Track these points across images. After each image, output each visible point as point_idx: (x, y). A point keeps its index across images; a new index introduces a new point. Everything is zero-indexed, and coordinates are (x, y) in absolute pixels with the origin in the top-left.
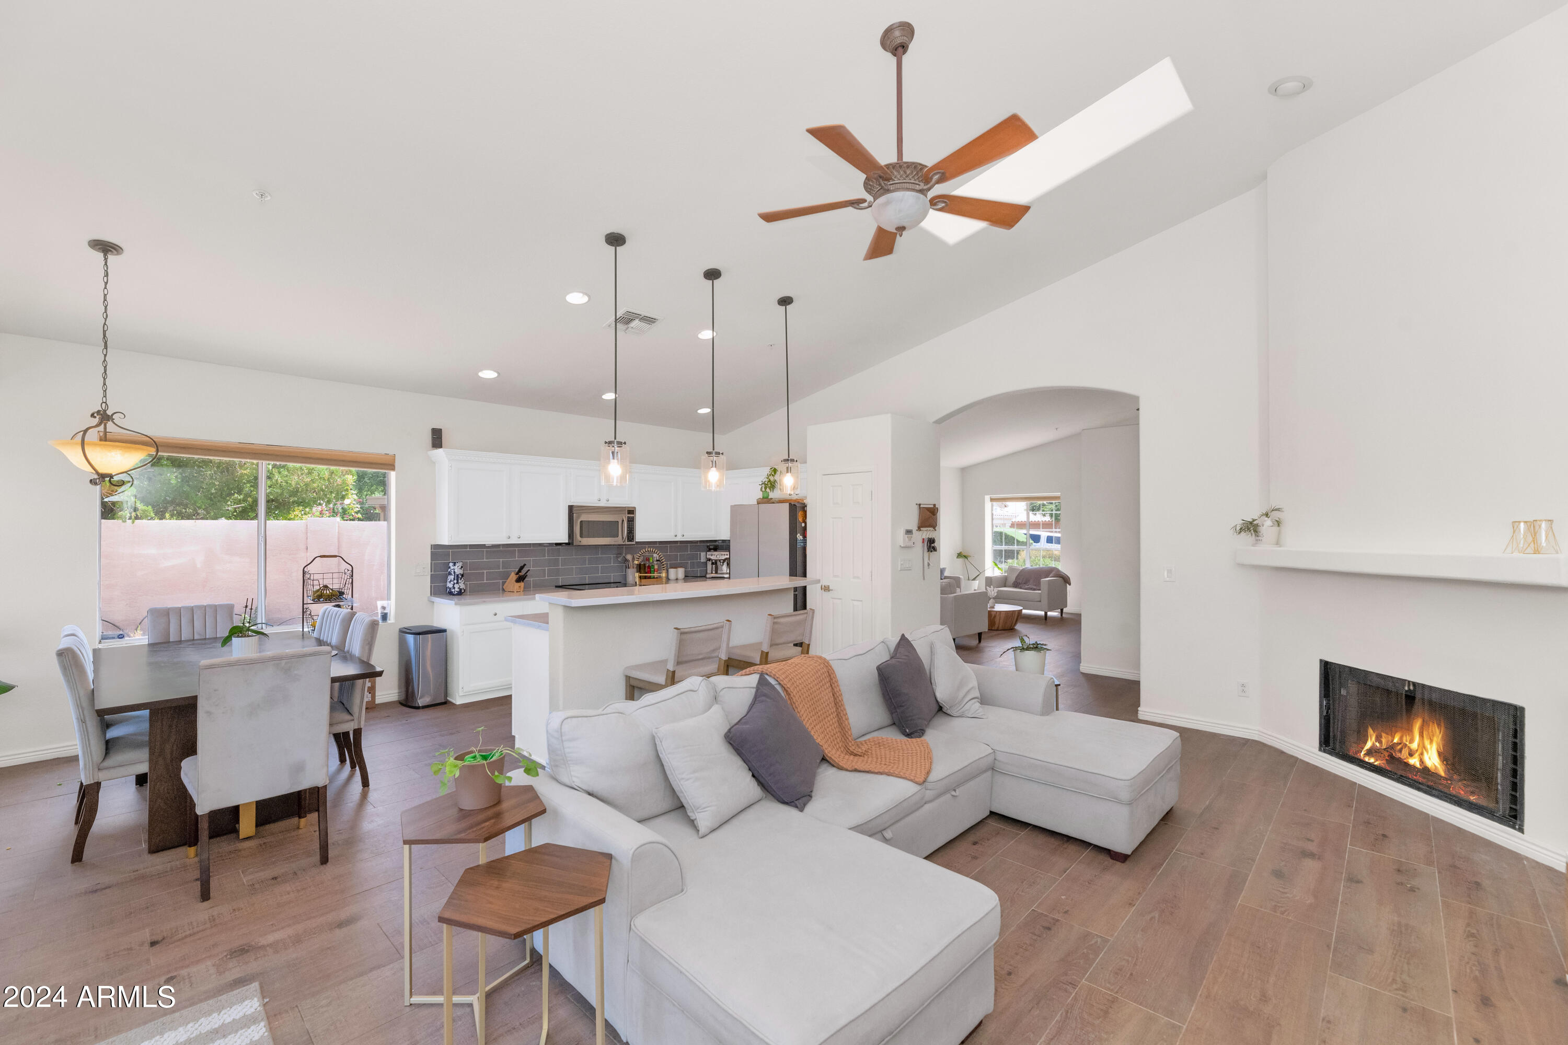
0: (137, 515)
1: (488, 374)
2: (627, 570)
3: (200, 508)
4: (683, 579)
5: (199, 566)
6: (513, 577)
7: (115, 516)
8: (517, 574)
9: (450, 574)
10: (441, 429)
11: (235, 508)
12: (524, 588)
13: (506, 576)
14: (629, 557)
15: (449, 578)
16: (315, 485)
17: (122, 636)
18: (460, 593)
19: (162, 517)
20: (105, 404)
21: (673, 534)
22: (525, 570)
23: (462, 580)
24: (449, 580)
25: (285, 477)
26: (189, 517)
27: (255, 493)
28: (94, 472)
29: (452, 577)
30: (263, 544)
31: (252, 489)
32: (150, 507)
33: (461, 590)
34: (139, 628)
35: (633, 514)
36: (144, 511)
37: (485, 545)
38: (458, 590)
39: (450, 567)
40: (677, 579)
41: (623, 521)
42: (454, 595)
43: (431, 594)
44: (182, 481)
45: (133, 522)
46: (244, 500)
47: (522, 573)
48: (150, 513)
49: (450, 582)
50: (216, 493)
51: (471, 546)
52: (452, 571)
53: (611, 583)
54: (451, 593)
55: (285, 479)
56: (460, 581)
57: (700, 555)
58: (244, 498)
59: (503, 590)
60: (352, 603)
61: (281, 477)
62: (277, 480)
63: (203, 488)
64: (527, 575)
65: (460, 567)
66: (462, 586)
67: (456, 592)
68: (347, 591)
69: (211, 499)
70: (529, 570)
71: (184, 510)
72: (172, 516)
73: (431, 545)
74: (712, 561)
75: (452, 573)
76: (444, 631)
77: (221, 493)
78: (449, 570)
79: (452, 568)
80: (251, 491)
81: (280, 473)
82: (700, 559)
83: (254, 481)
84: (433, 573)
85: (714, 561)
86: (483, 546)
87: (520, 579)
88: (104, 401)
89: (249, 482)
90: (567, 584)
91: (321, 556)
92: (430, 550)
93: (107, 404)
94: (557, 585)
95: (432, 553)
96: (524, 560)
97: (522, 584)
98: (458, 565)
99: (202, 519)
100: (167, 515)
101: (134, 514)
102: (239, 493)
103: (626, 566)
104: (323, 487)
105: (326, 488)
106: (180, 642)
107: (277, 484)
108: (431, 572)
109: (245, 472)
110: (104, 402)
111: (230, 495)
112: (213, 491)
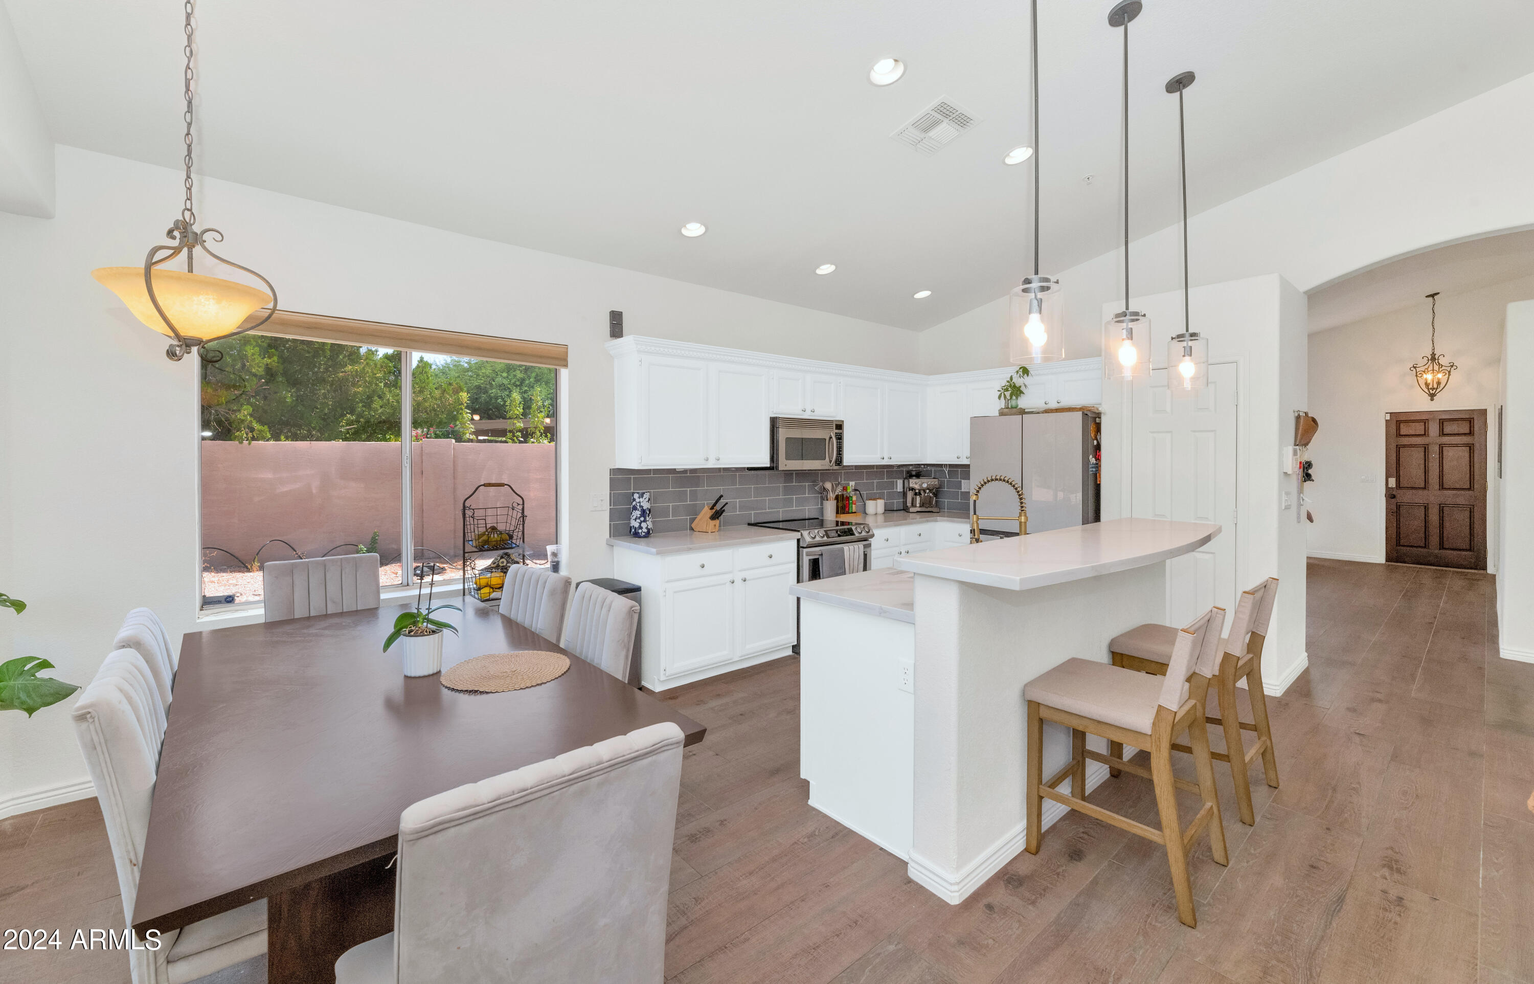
0: (254, 436)
1: (694, 230)
2: (825, 502)
3: (314, 428)
4: (884, 513)
5: (314, 491)
6: (707, 512)
7: (232, 437)
8: (712, 508)
9: (635, 508)
10: (622, 312)
11: (348, 429)
12: (720, 526)
13: (694, 512)
14: (828, 485)
15: (633, 514)
16: (427, 404)
17: (231, 599)
18: (648, 534)
19: (277, 439)
20: (189, 212)
21: (879, 456)
22: (723, 501)
23: (650, 516)
24: (634, 517)
25: (396, 396)
26: (303, 439)
27: (367, 413)
28: (172, 334)
29: (637, 513)
30: (408, 468)
31: (364, 409)
32: (266, 427)
33: (649, 530)
34: (256, 559)
35: (841, 429)
36: (260, 431)
37: (675, 469)
38: (646, 531)
39: (634, 500)
40: (876, 514)
41: (831, 438)
42: (640, 537)
43: (610, 537)
44: (297, 400)
45: (250, 444)
46: (358, 421)
47: (718, 507)
48: (266, 434)
49: (635, 520)
50: (330, 413)
51: (656, 471)
52: (638, 504)
53: (806, 519)
54: (636, 535)
55: (396, 398)
56: (647, 519)
57: (896, 481)
58: (356, 418)
59: (692, 529)
60: (523, 551)
61: (392, 397)
62: (389, 399)
63: (317, 408)
64: (724, 511)
65: (647, 499)
66: (650, 525)
67: (643, 534)
68: (517, 535)
69: (324, 419)
70: (727, 503)
71: (299, 432)
72: (287, 438)
73: (610, 469)
74: (915, 490)
75: (638, 507)
76: (638, 589)
77: (335, 413)
78: (634, 503)
79: (638, 500)
80: (364, 411)
81: (390, 392)
82: (897, 489)
83: (366, 401)
84: (612, 507)
85: (917, 491)
86: (673, 471)
87: (716, 516)
88: (189, 207)
89: (361, 401)
90: (760, 521)
91: (484, 485)
92: (609, 477)
93: (192, 213)
94: (750, 522)
95: (612, 480)
96: (720, 489)
97: (717, 522)
98: (647, 496)
99: (316, 440)
100: (282, 437)
101: (250, 435)
102: (352, 413)
103: (822, 497)
104: (435, 406)
105: (438, 408)
106: (309, 618)
107: (389, 403)
108: (610, 505)
109: (358, 390)
110: (188, 210)
111: (343, 415)
112: (326, 411)
